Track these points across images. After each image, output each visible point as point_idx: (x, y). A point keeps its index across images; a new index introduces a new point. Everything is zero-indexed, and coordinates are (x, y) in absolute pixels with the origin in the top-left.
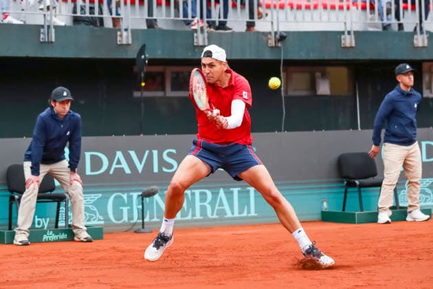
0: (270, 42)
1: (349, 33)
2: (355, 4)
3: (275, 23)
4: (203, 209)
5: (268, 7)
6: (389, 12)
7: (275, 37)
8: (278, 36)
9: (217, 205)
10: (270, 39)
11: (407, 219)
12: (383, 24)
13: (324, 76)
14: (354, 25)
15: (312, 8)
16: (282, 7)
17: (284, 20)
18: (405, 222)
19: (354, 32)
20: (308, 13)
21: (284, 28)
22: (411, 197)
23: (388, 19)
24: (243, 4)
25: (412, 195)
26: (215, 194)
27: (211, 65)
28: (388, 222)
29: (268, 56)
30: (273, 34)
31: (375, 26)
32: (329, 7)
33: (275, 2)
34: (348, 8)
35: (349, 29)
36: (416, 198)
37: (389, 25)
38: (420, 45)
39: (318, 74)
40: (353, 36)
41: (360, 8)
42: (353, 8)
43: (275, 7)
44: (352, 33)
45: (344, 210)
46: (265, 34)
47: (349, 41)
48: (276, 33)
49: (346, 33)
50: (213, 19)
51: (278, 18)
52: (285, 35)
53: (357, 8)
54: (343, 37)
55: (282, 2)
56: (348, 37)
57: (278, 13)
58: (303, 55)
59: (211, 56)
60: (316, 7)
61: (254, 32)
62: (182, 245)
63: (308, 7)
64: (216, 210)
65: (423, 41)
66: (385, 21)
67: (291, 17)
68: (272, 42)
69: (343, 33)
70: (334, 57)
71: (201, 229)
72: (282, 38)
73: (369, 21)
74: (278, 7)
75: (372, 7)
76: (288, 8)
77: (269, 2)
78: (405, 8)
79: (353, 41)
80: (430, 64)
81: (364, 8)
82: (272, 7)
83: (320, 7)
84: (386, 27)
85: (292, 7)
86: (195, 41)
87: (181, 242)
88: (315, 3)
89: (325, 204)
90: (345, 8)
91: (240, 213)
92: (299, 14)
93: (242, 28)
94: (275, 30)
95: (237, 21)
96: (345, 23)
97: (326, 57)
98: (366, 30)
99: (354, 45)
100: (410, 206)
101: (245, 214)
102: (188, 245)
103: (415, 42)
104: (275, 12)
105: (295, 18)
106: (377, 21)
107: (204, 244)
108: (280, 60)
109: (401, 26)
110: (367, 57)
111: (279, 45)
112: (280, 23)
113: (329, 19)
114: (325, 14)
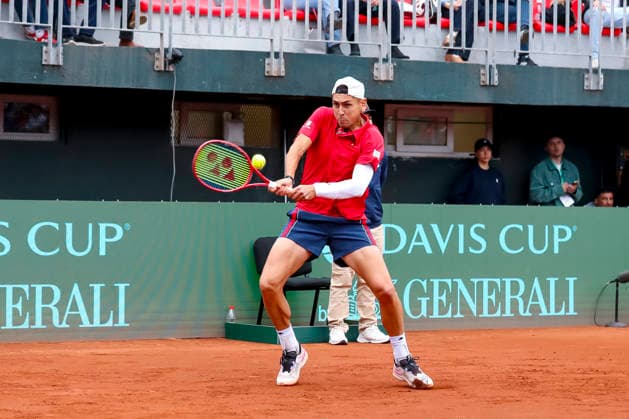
0: (157, 63)
1: (277, 55)
2: (287, 11)
3: (166, 36)
4: (47, 313)
5: (157, 10)
6: (338, 26)
7: (165, 57)
8: (169, 56)
9: (68, 308)
10: (157, 59)
11: (358, 340)
12: (327, 44)
13: (236, 118)
14: (285, 43)
15: (223, 14)
16: (177, 11)
17: (180, 32)
18: (355, 344)
19: (285, 54)
20: (216, 23)
21: (179, 43)
22: (362, 307)
23: (336, 37)
24: (119, 5)
25: (365, 304)
26: (66, 292)
27: (346, 104)
28: (343, 343)
29: (153, 84)
30: (163, 52)
31: (315, 46)
32: (248, 14)
33: (167, 4)
34: (277, 18)
35: (277, 50)
36: (371, 308)
37: (338, 45)
38: (383, 78)
39: (226, 115)
40: (283, 60)
41: (294, 17)
42: (284, 18)
43: (167, 10)
44: (281, 55)
45: (259, 322)
46: (151, 52)
47: (275, 67)
48: (166, 51)
49: (272, 55)
50: (73, 26)
51: (170, 29)
52: (180, 54)
53: (291, 19)
54: (267, 61)
55: (178, 4)
56: (274, 61)
57: (171, 21)
58: (206, 86)
59: (346, 92)
60: (228, 14)
61: (134, 49)
62: (14, 368)
63: (216, 14)
64: (66, 316)
65: (388, 71)
66: (332, 41)
67: (190, 28)
68: (160, 65)
69: (268, 54)
70: (252, 90)
71: (42, 344)
72: (176, 58)
73: (307, 39)
74: (171, 11)
75: (313, 19)
76: (186, 13)
77: (158, 4)
78: (363, 22)
79: (283, 69)
80: (395, 106)
81: (301, 18)
82: (163, 11)
83: (235, 15)
84: (332, 49)
85: (192, 12)
86: (44, 57)
87: (12, 364)
88: (228, 7)
89: (231, 311)
90: (273, 17)
91: (103, 321)
92: (203, 23)
93: (114, 41)
94: (166, 46)
95: (108, 30)
96: (272, 40)
97: (241, 91)
98: (301, 52)
99: (283, 74)
100: (362, 320)
101: (110, 323)
102: (25, 369)
103: (375, 73)
104: (166, 19)
105: (196, 30)
106: (320, 39)
107: (46, 368)
108: (172, 91)
109: (355, 48)
110: (302, 93)
111: (171, 69)
112: (174, 36)
113: (248, 33)
114: (242, 26)
